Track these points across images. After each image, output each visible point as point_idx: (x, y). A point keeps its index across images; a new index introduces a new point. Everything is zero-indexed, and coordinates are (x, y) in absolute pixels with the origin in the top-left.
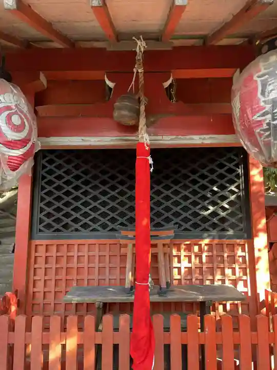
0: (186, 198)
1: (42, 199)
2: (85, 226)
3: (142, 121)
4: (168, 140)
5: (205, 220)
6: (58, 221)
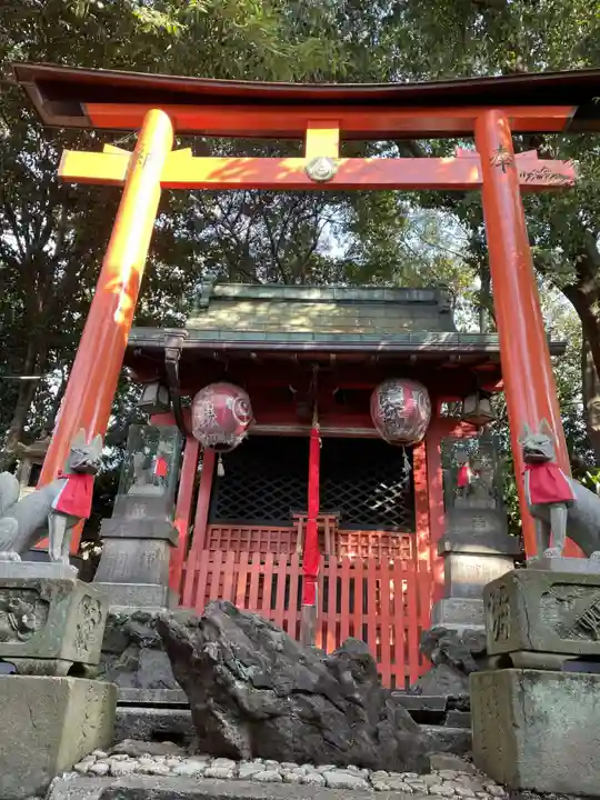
0: (355, 492)
1: (221, 488)
2: (259, 514)
3: (315, 417)
4: (334, 430)
5: (372, 513)
6: (235, 508)
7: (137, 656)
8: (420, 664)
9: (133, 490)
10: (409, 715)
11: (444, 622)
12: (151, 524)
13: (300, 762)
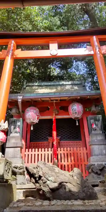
1: (33, 133)
6: (36, 138)
7: (16, 177)
8: (86, 173)
9: (11, 135)
10: (91, 186)
11: (92, 162)
12: (17, 143)
13: (66, 200)
